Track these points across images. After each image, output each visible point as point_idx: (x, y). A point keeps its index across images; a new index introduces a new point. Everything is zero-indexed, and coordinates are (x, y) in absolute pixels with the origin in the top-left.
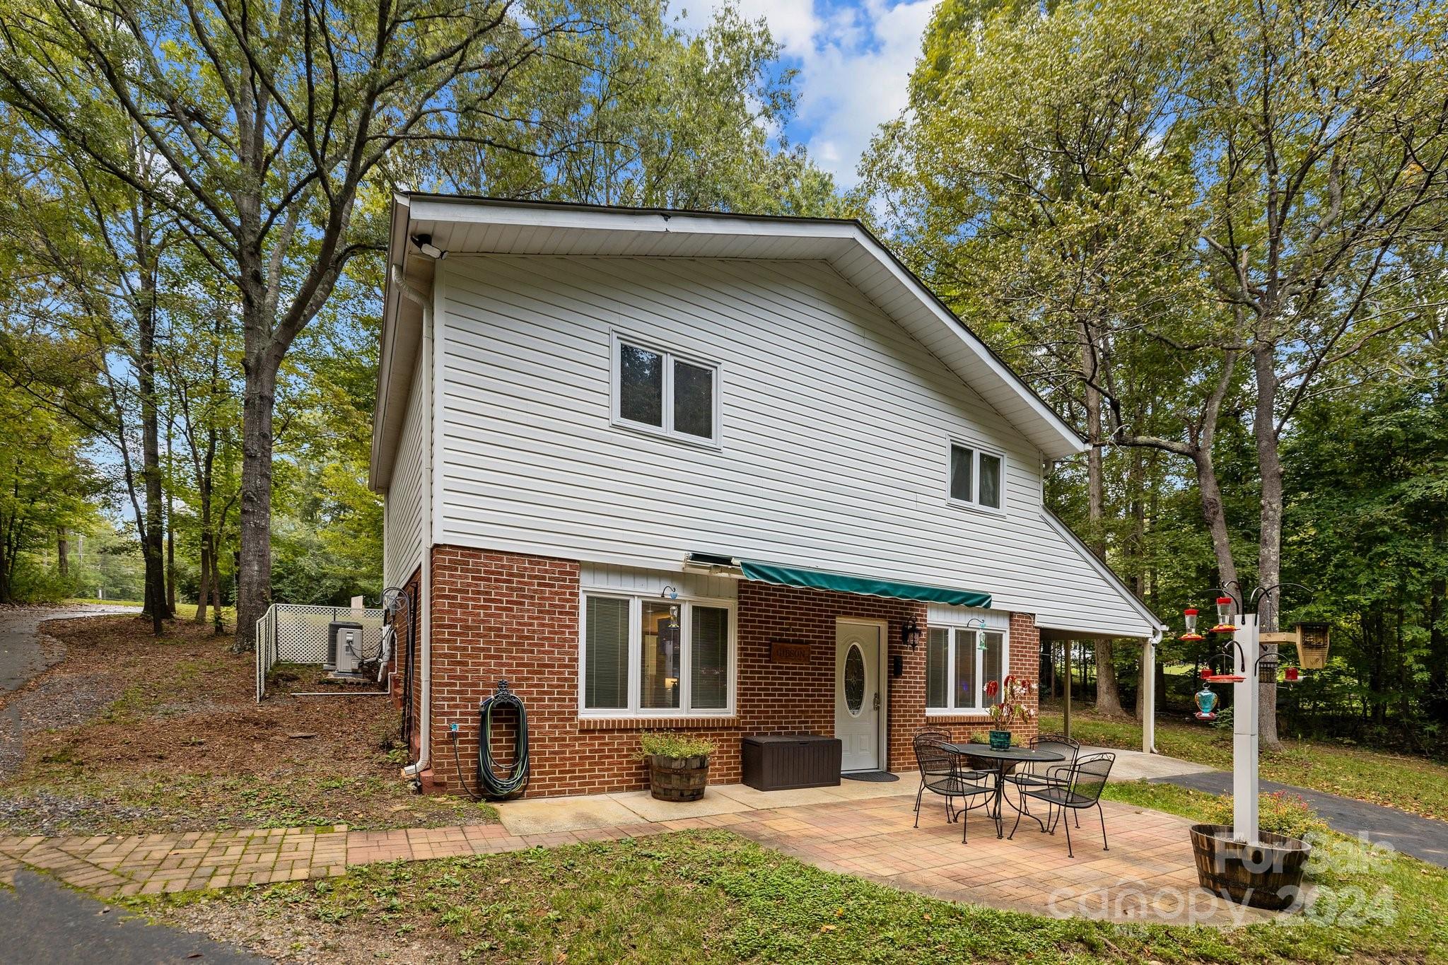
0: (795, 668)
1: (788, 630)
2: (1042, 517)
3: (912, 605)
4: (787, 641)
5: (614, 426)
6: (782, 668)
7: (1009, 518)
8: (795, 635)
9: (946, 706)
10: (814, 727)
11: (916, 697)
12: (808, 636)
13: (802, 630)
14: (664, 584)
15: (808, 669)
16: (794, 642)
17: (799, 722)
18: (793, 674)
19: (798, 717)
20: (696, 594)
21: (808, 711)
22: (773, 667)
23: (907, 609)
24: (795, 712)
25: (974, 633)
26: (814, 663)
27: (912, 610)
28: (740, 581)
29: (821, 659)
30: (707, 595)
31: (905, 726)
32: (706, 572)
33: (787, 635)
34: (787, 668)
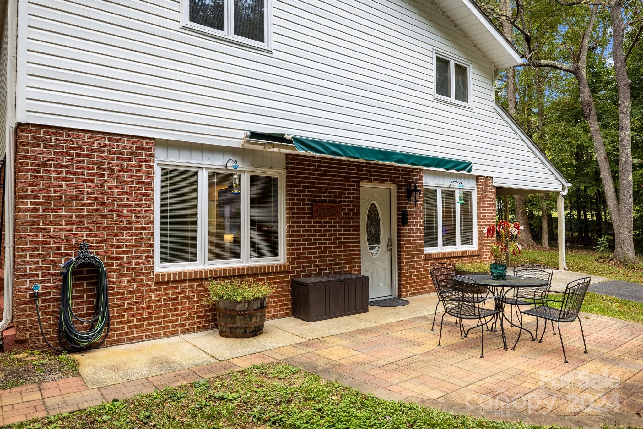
0: (330, 222)
1: (325, 192)
2: (495, 109)
3: (413, 172)
4: (325, 201)
5: (184, 28)
6: (320, 222)
7: (475, 110)
8: (331, 197)
9: (437, 246)
10: (346, 267)
11: (417, 240)
12: (340, 197)
13: (335, 193)
14: (227, 157)
15: (340, 222)
16: (330, 202)
17: (335, 264)
18: (330, 226)
19: (334, 260)
20: (253, 166)
21: (341, 255)
22: (315, 222)
23: (409, 175)
24: (331, 256)
25: (454, 192)
26: (345, 218)
27: (413, 175)
28: (288, 155)
29: (350, 214)
30: (262, 167)
31: (410, 262)
32: (261, 148)
33: (325, 197)
34: (325, 222)
